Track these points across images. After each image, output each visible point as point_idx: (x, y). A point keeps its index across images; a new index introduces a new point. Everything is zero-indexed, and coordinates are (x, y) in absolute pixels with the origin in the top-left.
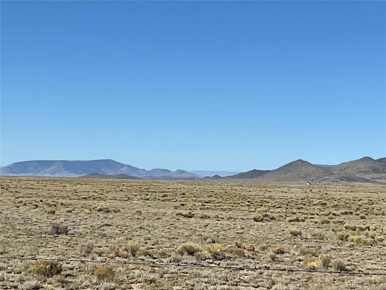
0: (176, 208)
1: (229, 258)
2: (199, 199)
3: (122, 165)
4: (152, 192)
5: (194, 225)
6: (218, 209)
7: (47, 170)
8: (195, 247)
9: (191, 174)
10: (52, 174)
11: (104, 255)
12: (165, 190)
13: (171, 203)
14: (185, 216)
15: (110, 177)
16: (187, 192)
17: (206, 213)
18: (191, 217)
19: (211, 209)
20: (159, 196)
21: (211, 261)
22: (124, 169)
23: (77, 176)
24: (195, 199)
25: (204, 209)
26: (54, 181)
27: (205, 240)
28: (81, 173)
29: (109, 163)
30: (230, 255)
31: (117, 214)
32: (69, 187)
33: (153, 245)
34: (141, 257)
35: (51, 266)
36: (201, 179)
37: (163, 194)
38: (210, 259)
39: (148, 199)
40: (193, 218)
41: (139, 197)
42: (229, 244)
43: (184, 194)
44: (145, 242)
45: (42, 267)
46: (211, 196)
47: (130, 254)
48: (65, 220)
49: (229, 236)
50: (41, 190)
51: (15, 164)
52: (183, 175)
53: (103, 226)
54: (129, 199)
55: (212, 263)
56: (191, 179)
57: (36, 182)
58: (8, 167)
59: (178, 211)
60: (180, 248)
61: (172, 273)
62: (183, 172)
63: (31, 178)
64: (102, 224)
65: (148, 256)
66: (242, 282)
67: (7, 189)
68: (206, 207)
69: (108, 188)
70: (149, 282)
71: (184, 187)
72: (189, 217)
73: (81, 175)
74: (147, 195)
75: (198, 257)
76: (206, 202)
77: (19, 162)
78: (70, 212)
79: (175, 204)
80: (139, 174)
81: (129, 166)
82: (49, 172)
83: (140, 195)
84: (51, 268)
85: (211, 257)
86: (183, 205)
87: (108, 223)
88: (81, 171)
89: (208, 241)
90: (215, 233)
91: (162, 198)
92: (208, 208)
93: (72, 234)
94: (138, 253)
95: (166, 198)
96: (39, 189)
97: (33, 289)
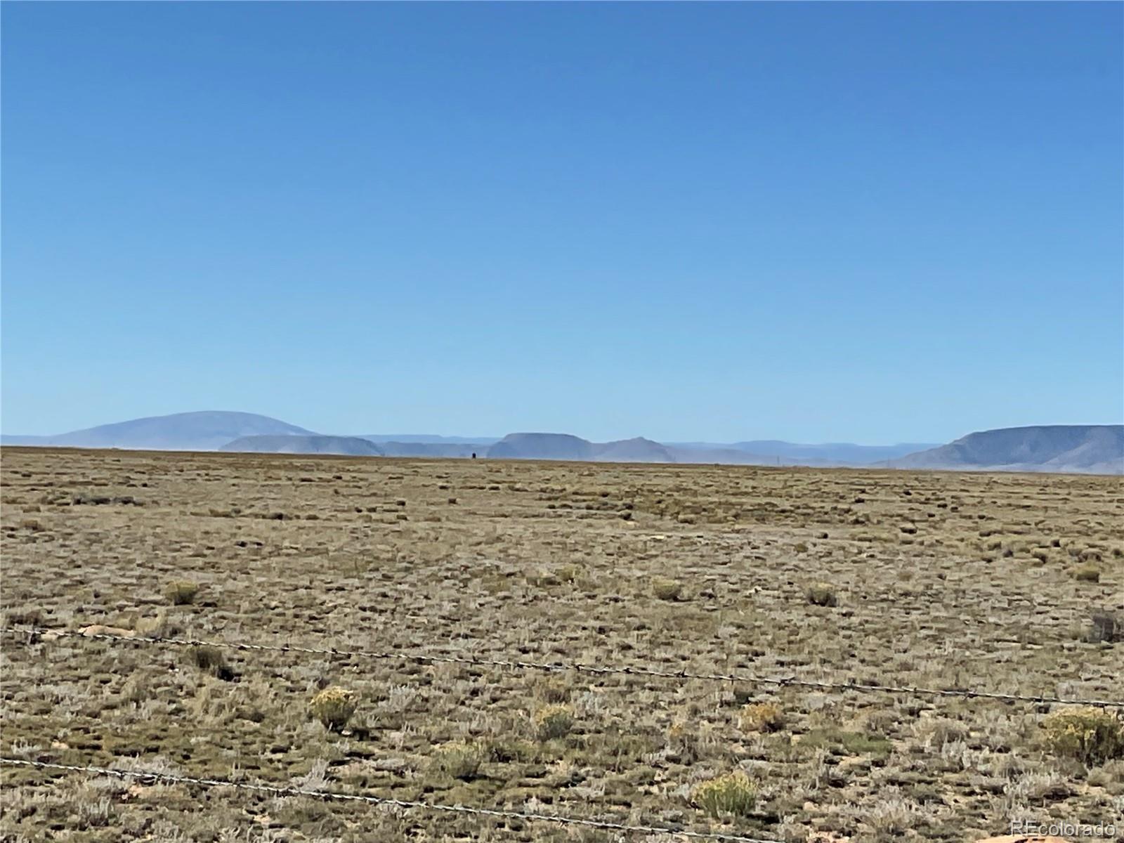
7: (1069, 455)
10: (1083, 466)
26: (1091, 487)
35: (1098, 734)
45: (1071, 734)
50: (1052, 513)
51: (976, 437)
57: (1038, 488)
58: (956, 446)
67: (954, 509)
82: (1073, 460)
84: (1099, 737)
96: (1046, 508)
97: (1047, 797)
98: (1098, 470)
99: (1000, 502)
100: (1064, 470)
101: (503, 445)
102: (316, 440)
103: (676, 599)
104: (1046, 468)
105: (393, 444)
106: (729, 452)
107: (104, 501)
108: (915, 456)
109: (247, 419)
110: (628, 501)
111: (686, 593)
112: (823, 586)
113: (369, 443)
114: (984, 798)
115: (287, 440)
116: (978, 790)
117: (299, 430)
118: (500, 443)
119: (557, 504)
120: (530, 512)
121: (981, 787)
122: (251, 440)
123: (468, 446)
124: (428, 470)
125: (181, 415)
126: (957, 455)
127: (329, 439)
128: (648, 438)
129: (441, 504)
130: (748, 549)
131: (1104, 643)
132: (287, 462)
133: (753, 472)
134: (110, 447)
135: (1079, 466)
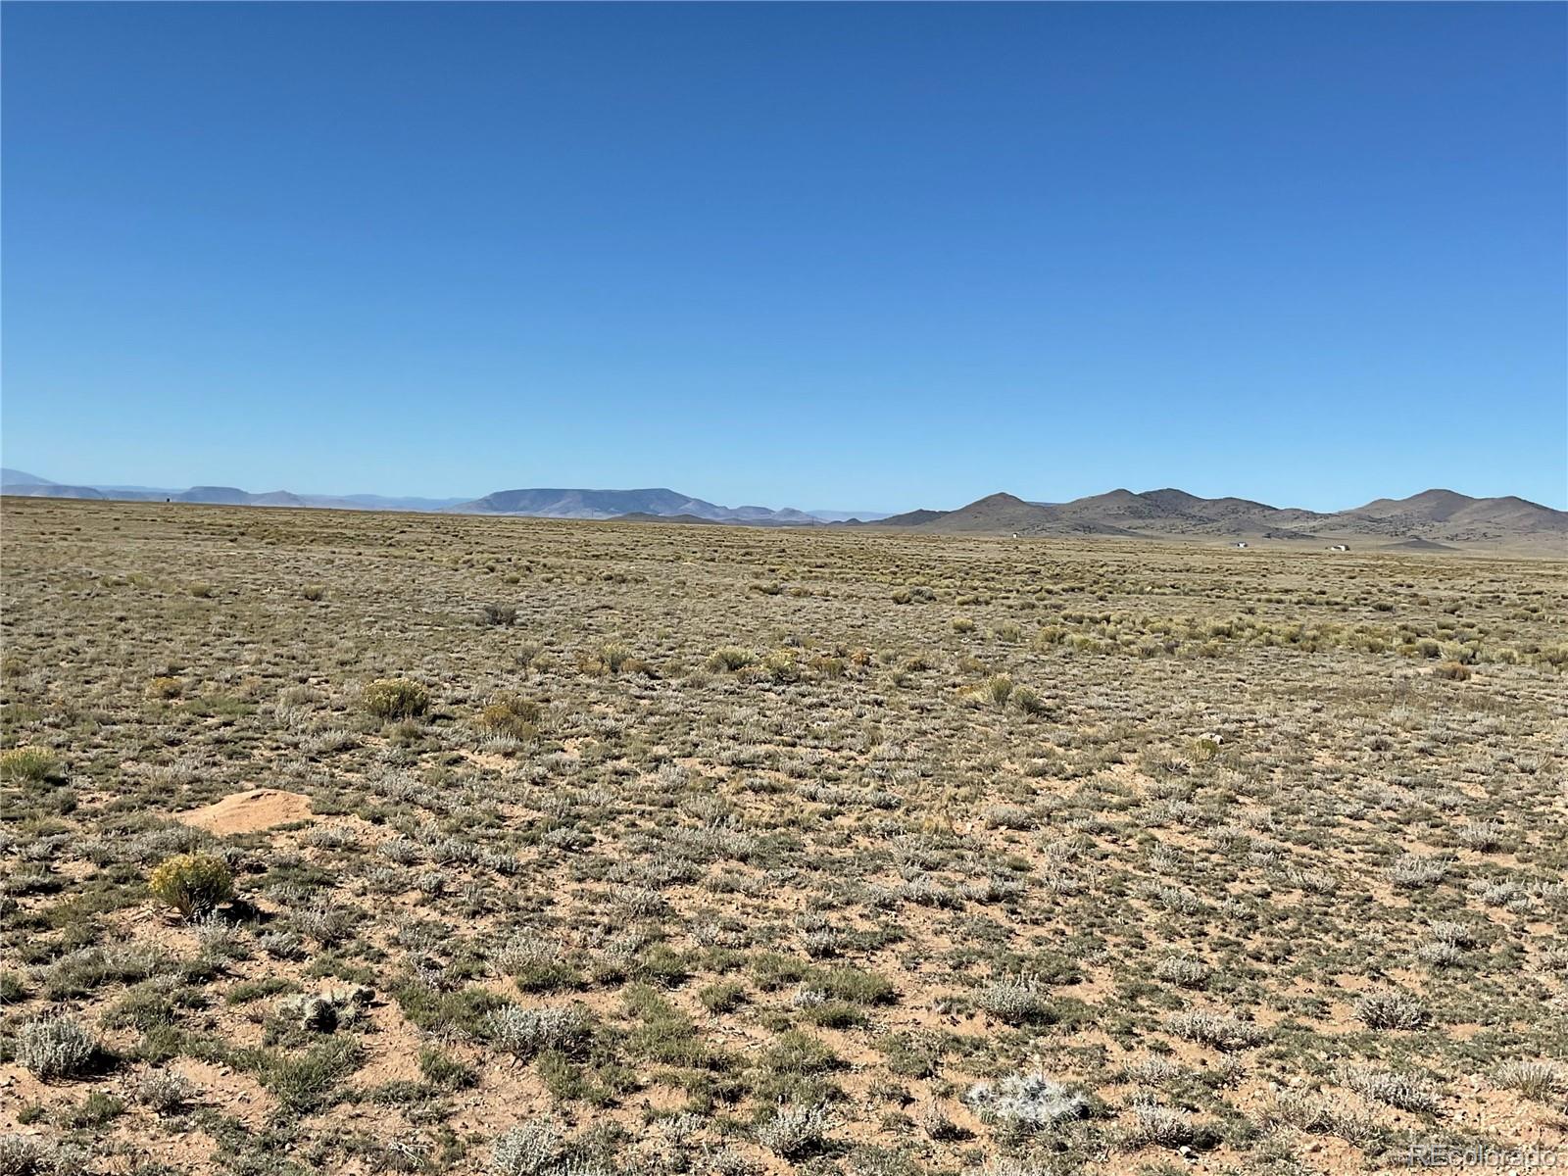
0: (757, 576)
1: (808, 680)
2: (807, 561)
4: (726, 546)
5: (774, 609)
6: (835, 579)
7: (555, 506)
11: (554, 670)
12: (751, 543)
13: (751, 566)
14: (765, 591)
15: (663, 519)
16: (791, 547)
17: (809, 587)
18: (776, 594)
19: (822, 578)
20: (736, 553)
21: (767, 686)
22: (687, 506)
23: (605, 517)
24: (800, 559)
25: (810, 578)
26: (559, 525)
27: (781, 639)
28: (613, 513)
30: (815, 673)
31: (638, 586)
32: (579, 535)
33: (671, 649)
34: (627, 676)
35: (401, 697)
36: (826, 525)
37: (743, 551)
38: (768, 681)
39: (713, 560)
40: (779, 596)
41: (698, 555)
42: (824, 649)
43: (783, 551)
44: (658, 642)
45: (380, 699)
46: (832, 555)
47: (606, 668)
48: (527, 597)
49: (832, 631)
50: (523, 541)
51: (497, 495)
52: (795, 519)
53: (597, 608)
54: (679, 558)
55: (768, 690)
56: (806, 525)
57: (524, 526)
58: (486, 500)
59: (756, 582)
60: (714, 656)
61: (668, 714)
63: (516, 520)
64: (597, 605)
65: (642, 674)
66: (809, 737)
67: (462, 538)
68: (814, 574)
69: (646, 538)
70: (604, 737)
71: (788, 539)
72: (772, 594)
73: (616, 515)
74: (716, 551)
75: (743, 677)
76: (817, 567)
78: (549, 580)
79: (759, 569)
80: (716, 515)
82: (557, 510)
83: (703, 551)
84: (402, 700)
85: (770, 678)
86: (773, 571)
87: (608, 604)
88: (613, 509)
89: (784, 642)
90: (806, 626)
91: (739, 559)
92: (816, 578)
93: (522, 624)
94: (625, 666)
95: (747, 558)
96: (521, 538)
97: (336, 750)
98: (571, 515)
99: (494, 534)
100: (550, 516)
101: (190, 494)
102: (57, 488)
103: (207, 596)
105: (113, 492)
106: (341, 501)
108: (460, 506)
110: (242, 530)
111: (215, 592)
112: (315, 587)
113: (95, 491)
114: (287, 752)
115: (36, 488)
116: (283, 746)
117: (47, 482)
118: (186, 493)
119: (190, 531)
120: (167, 536)
121: (287, 744)
122: (11, 488)
123: (165, 494)
124: (120, 509)
126: (486, 506)
127: (67, 488)
128: (288, 491)
129: (107, 530)
130: (292, 561)
131: (489, 626)
132: (21, 502)
133: (348, 513)
135: (562, 513)
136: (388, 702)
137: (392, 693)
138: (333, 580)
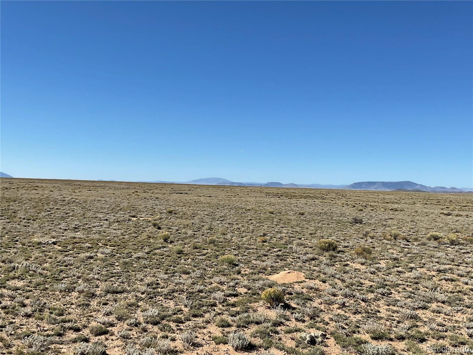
0: (442, 209)
1: (462, 244)
2: (460, 204)
3: (417, 185)
4: (431, 200)
5: (449, 220)
6: (470, 210)
7: (373, 187)
8: (439, 236)
9: (459, 189)
10: (376, 189)
11: (375, 238)
12: (440, 199)
13: (440, 206)
14: (445, 214)
15: (409, 191)
16: (454, 200)
17: (461, 213)
18: (449, 215)
19: (465, 210)
20: (434, 202)
21: (448, 246)
22: (417, 186)
23: (390, 190)
24: (457, 204)
25: (461, 210)
26: (375, 193)
27: (452, 230)
28: (392, 189)
29: (409, 183)
30: (465, 242)
31: (402, 212)
32: (381, 196)
33: (414, 233)
34: (399, 241)
35: (329, 245)
36: (466, 193)
37: (437, 201)
38: (448, 244)
39: (427, 204)
40: (450, 216)
41: (421, 202)
42: (468, 234)
43: (451, 201)
44: (409, 230)
45: (323, 245)
46: (469, 202)
47: (392, 238)
48: (366, 215)
49: (470, 228)
50: (364, 198)
51: (355, 184)
52: (455, 191)
53: (388, 219)
54: (415, 203)
55: (448, 247)
56: (460, 192)
57: (364, 193)
58: (351, 185)
59: (442, 211)
60: (429, 235)
61: (414, 254)
62: (454, 188)
63: (361, 191)
64: (388, 218)
65: (404, 240)
66: (464, 263)
67: (344, 197)
68: (462, 209)
69: (403, 197)
70: (393, 260)
71: (453, 197)
72: (448, 215)
73: (393, 190)
74: (427, 201)
75: (439, 243)
76: (463, 206)
77: (358, 183)
78: (372, 210)
79: (443, 207)
80: (427, 189)
81: (421, 185)
82: (374, 188)
83: (423, 201)
84: (329, 246)
85: (449, 243)
86: (448, 208)
87: (392, 218)
88: (392, 188)
89: (453, 231)
90: (461, 226)
91: (435, 204)
92: (463, 210)
93: (365, 223)
94: (399, 238)
95: (438, 203)
96: (363, 197)
97: (310, 260)
98: (378, 190)
99: (354, 195)
100: (372, 190)
102: (233, 183)
103: (272, 214)
104: (368, 190)
105: (247, 184)
106: (309, 186)
107: (182, 193)
108: (343, 187)
109: (220, 179)
110: (281, 194)
111: (275, 212)
112: (302, 211)
113: (242, 184)
114: (297, 260)
116: (295, 258)
117: (230, 181)
118: (266, 184)
119: (267, 195)
120: (261, 196)
121: (297, 257)
122: (221, 183)
123: (260, 184)
124: (249, 189)
125: (208, 178)
126: (351, 187)
129: (246, 195)
130: (296, 204)
131: (354, 224)
132: (223, 187)
133: (311, 189)
134: (195, 184)
136: (325, 246)
137: (327, 244)
138: (307, 210)
